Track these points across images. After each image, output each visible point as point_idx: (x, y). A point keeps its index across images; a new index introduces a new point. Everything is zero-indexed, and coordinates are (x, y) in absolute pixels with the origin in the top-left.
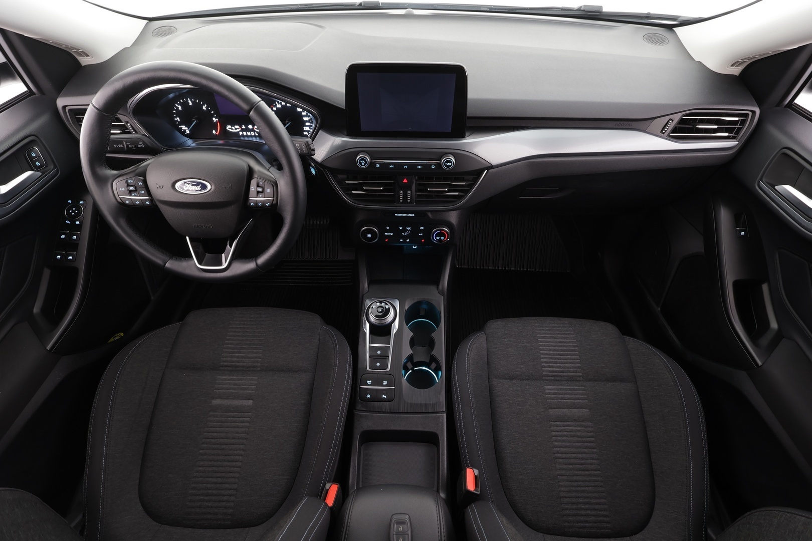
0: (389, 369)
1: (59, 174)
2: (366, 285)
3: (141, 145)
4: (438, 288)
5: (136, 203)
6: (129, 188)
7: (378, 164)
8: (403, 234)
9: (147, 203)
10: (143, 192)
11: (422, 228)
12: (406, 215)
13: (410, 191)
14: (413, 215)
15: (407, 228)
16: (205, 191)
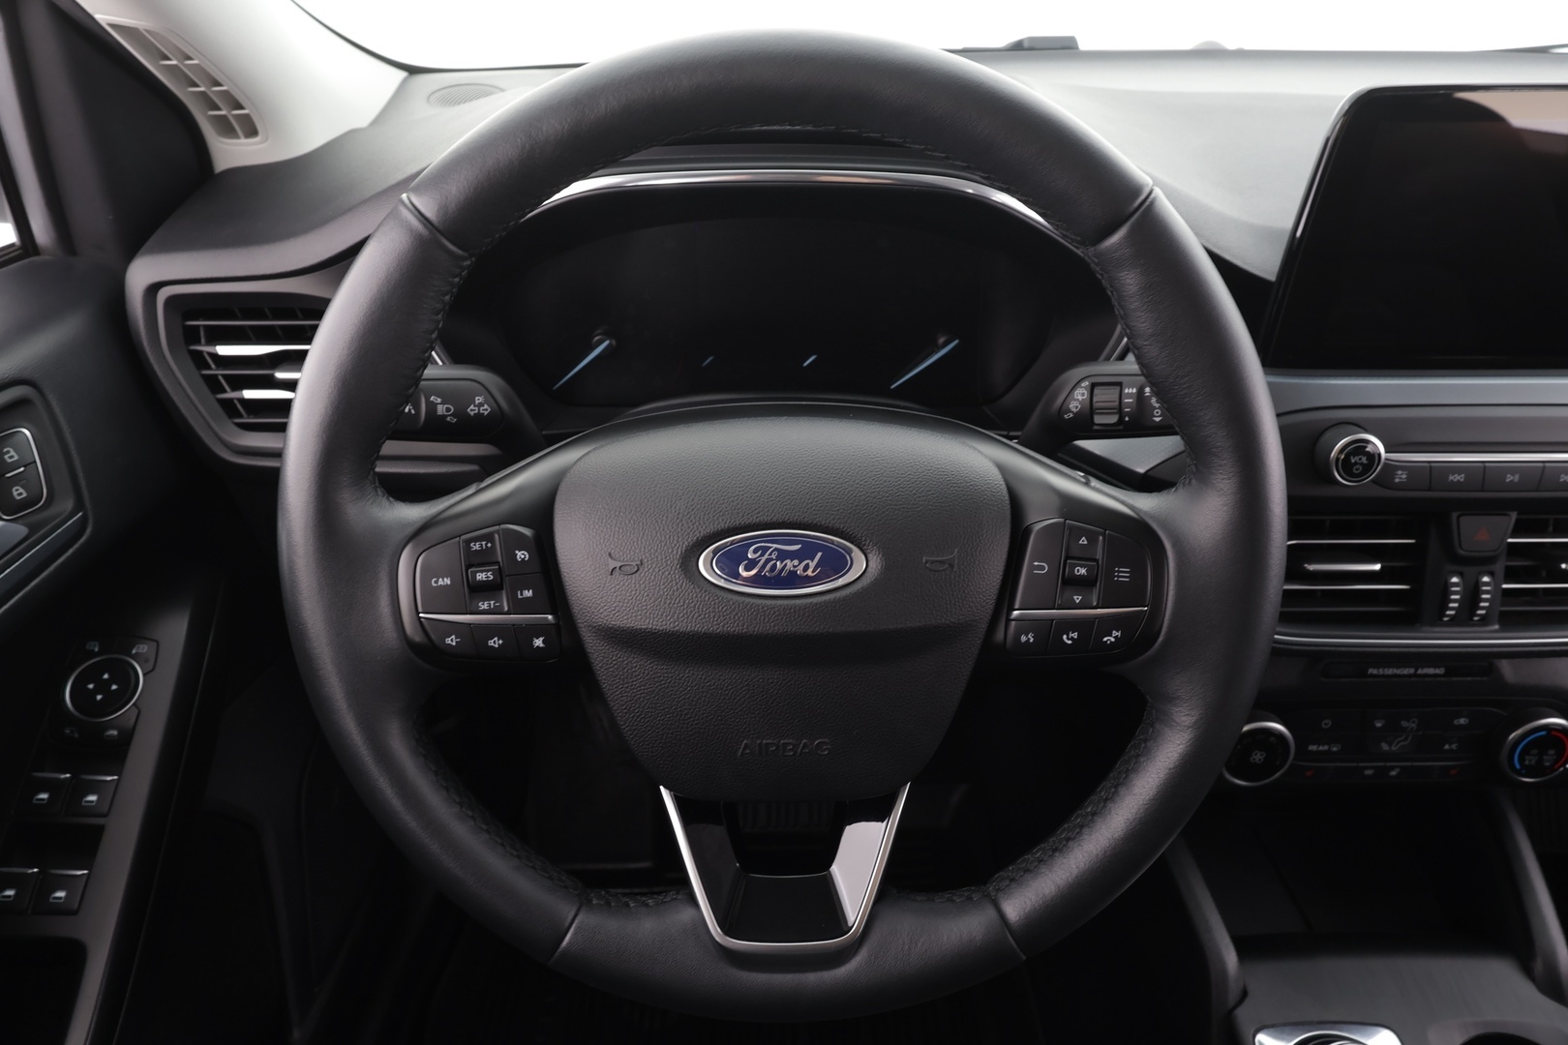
1: (89, 531)
3: (481, 405)
5: (491, 643)
6: (474, 574)
7: (1402, 468)
8: (1385, 747)
9: (539, 642)
10: (528, 593)
11: (1462, 721)
12: (1412, 671)
13: (1491, 574)
14: (1440, 671)
15: (1404, 724)
16: (841, 582)
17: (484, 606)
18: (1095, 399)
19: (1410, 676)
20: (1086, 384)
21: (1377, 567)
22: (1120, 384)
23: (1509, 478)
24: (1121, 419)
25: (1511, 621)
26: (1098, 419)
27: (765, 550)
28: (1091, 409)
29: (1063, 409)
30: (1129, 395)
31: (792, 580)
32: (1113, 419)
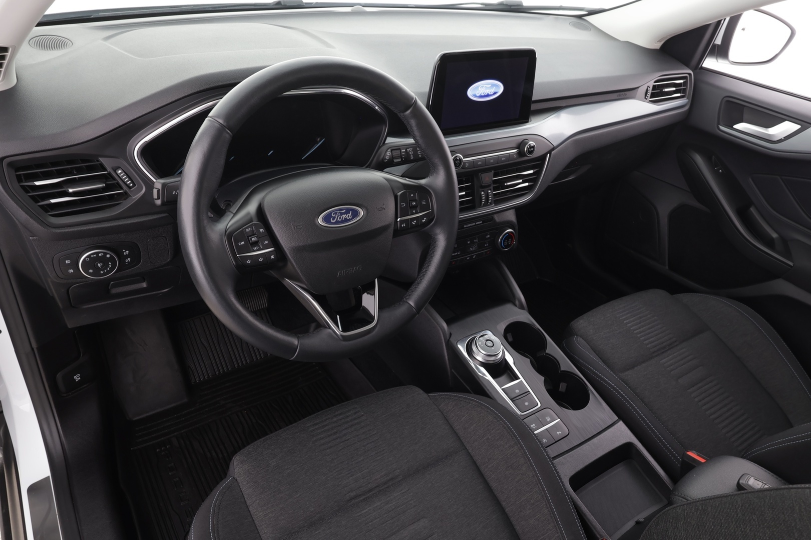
0: (539, 405)
2: (445, 325)
4: (515, 305)
5: (260, 260)
6: (251, 239)
7: (467, 163)
8: (471, 249)
9: (272, 257)
10: (267, 242)
11: (488, 236)
12: (474, 224)
13: (490, 190)
14: (481, 222)
15: (475, 241)
16: (358, 219)
17: (255, 249)
18: (393, 154)
19: (474, 225)
20: (389, 150)
21: (464, 193)
22: (400, 149)
23: (491, 161)
24: (402, 160)
25: (497, 202)
26: (395, 161)
27: (336, 213)
28: (392, 158)
29: (384, 159)
30: (403, 152)
31: (346, 220)
32: (400, 160)
